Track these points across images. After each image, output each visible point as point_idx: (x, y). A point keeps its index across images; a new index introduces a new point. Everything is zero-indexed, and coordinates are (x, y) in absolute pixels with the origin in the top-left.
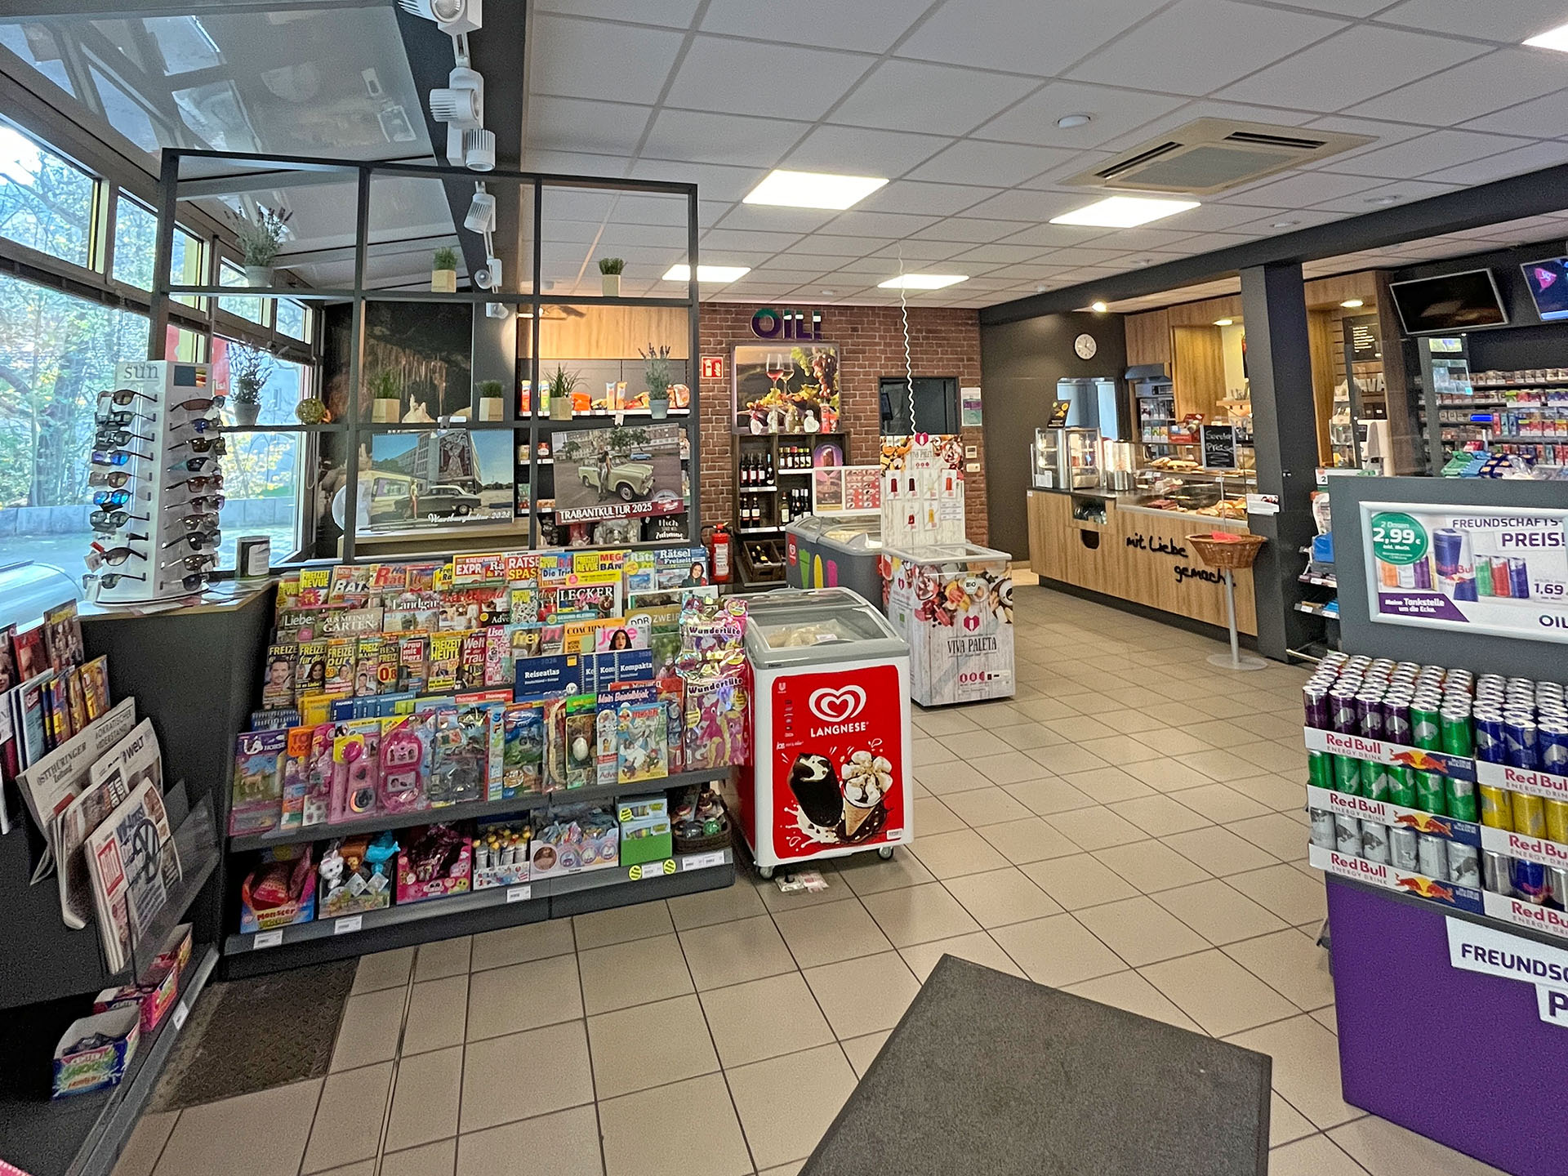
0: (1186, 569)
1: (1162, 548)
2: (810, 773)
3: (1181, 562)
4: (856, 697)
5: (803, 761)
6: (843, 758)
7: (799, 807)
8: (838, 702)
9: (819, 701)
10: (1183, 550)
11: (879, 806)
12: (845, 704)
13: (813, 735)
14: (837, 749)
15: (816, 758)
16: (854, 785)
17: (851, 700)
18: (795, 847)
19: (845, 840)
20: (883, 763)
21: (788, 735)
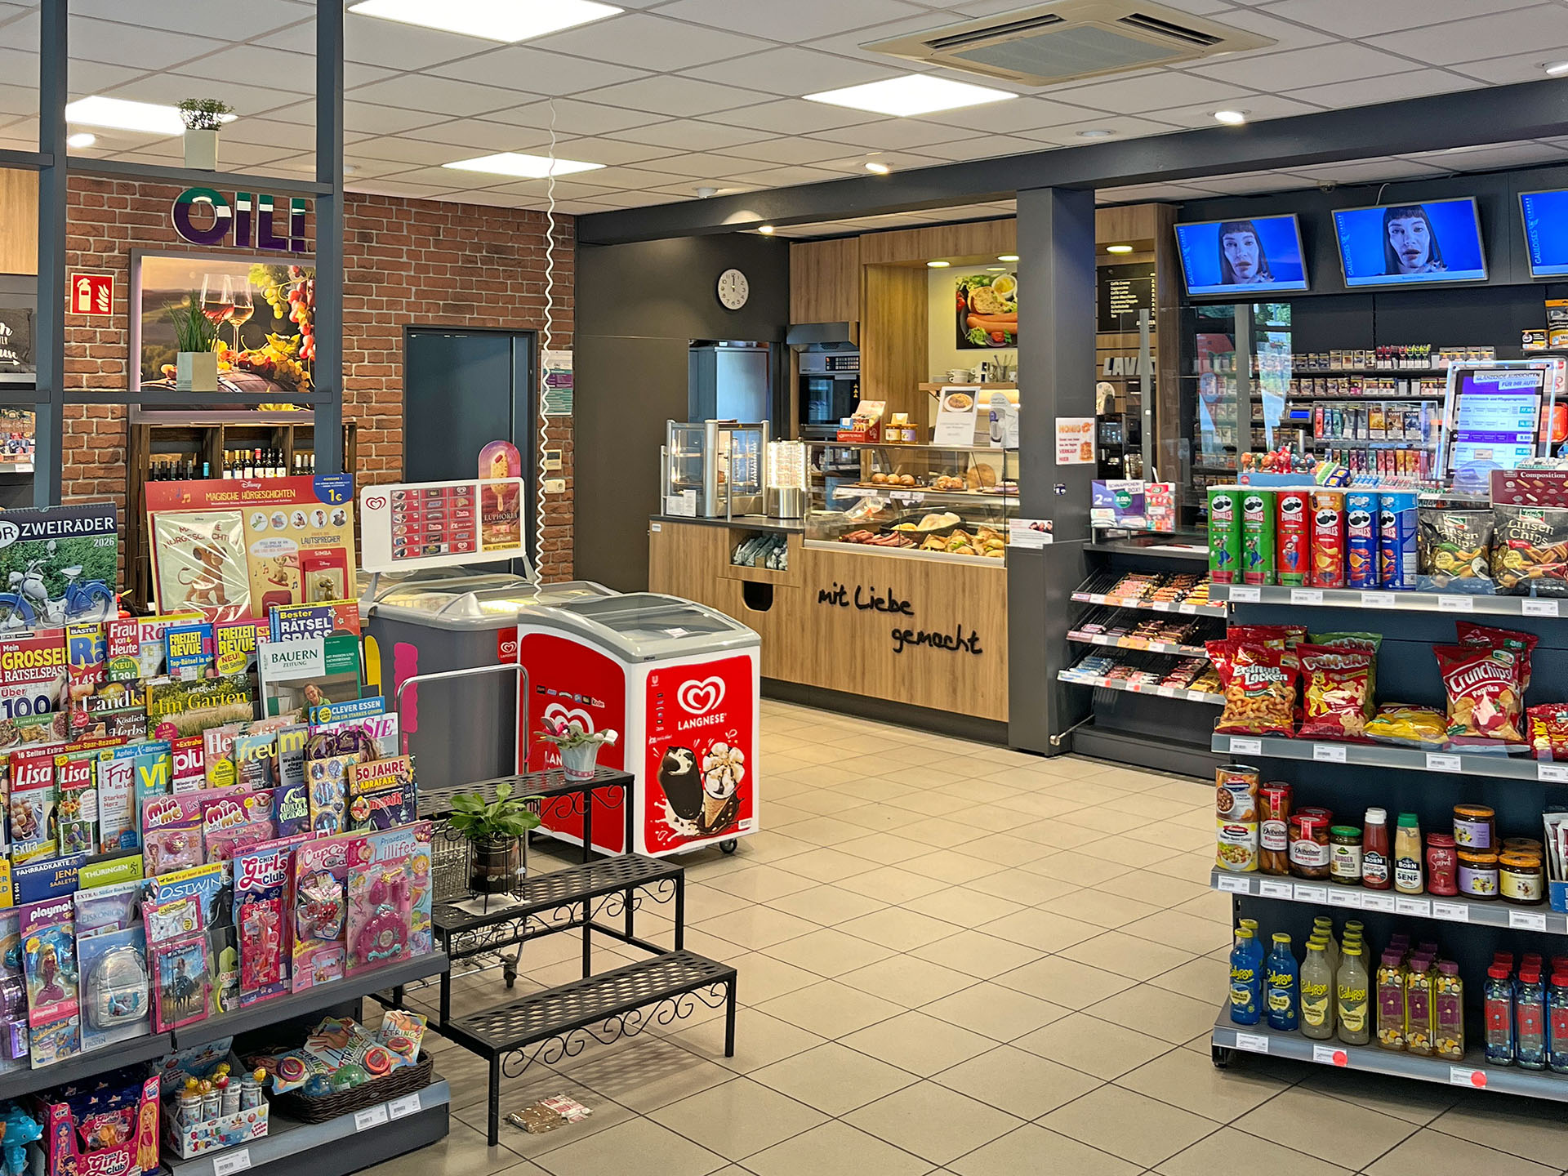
0: (909, 633)
1: (876, 603)
2: (677, 766)
3: (902, 622)
4: (716, 687)
5: (671, 754)
6: (705, 750)
7: (667, 801)
8: (702, 694)
9: (686, 693)
10: (906, 604)
11: (733, 797)
12: (708, 694)
13: (680, 729)
14: (699, 741)
15: (681, 751)
16: (713, 777)
17: (712, 690)
18: (662, 841)
19: (705, 832)
20: (737, 754)
21: (659, 729)
